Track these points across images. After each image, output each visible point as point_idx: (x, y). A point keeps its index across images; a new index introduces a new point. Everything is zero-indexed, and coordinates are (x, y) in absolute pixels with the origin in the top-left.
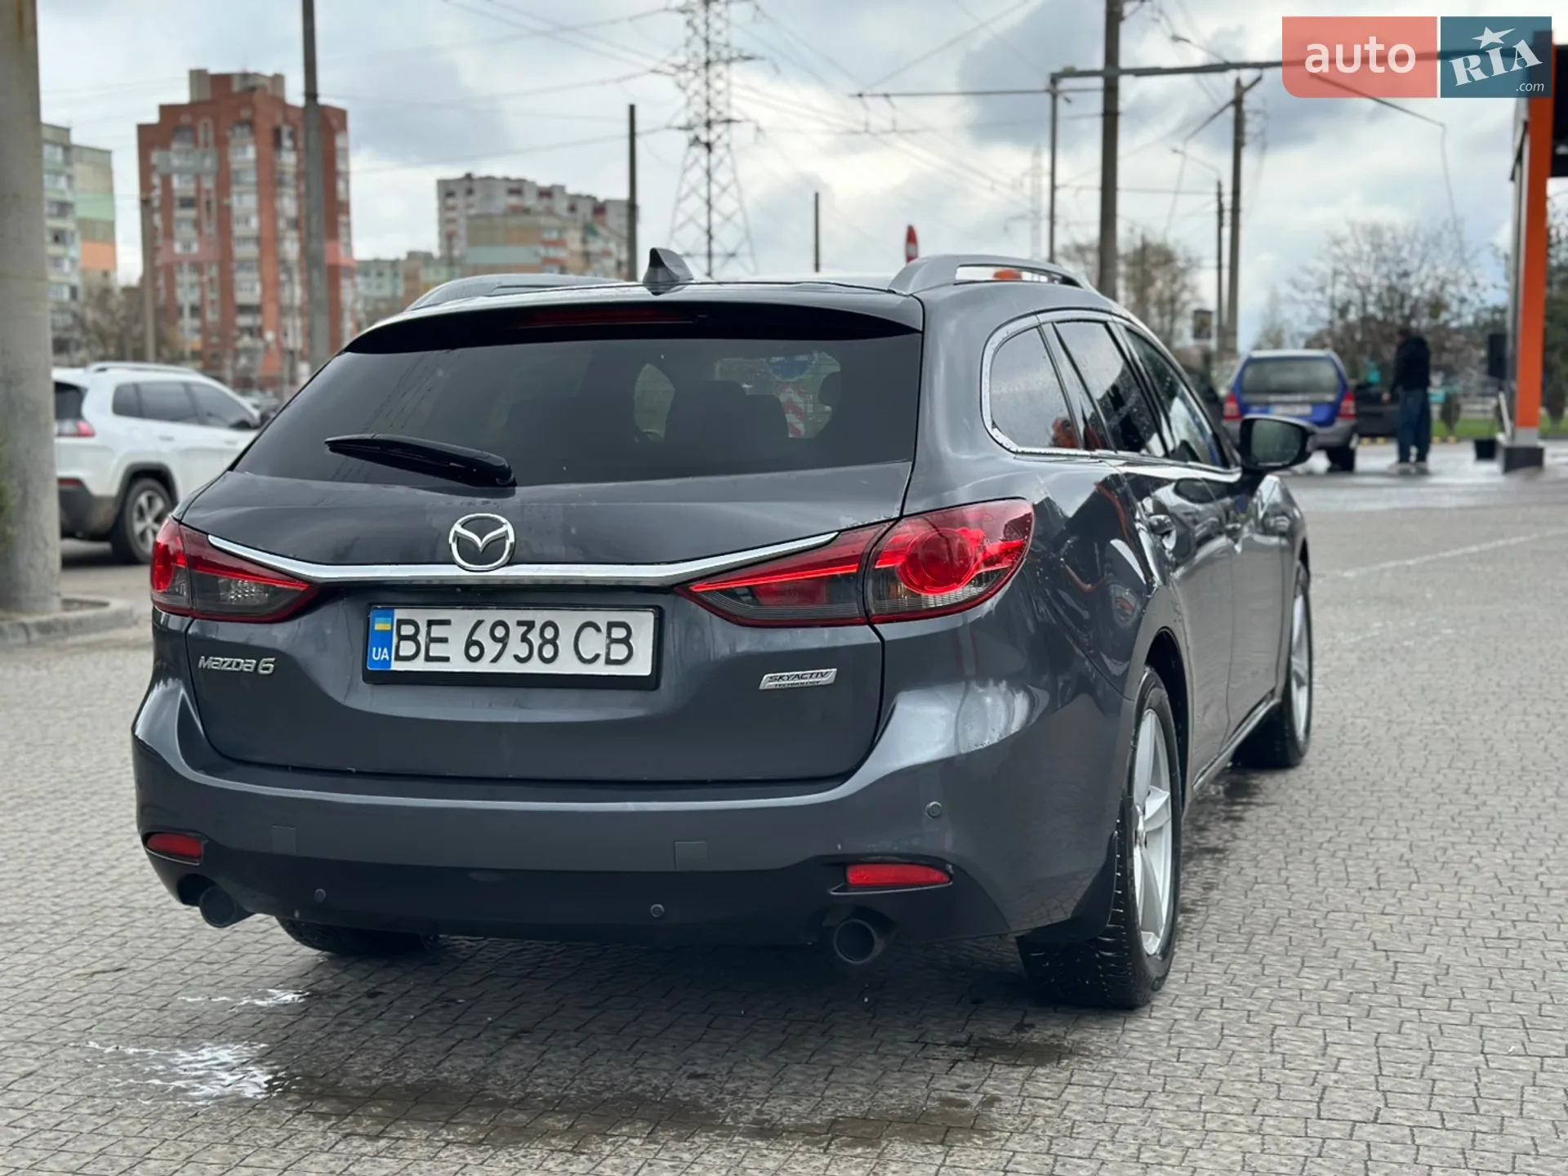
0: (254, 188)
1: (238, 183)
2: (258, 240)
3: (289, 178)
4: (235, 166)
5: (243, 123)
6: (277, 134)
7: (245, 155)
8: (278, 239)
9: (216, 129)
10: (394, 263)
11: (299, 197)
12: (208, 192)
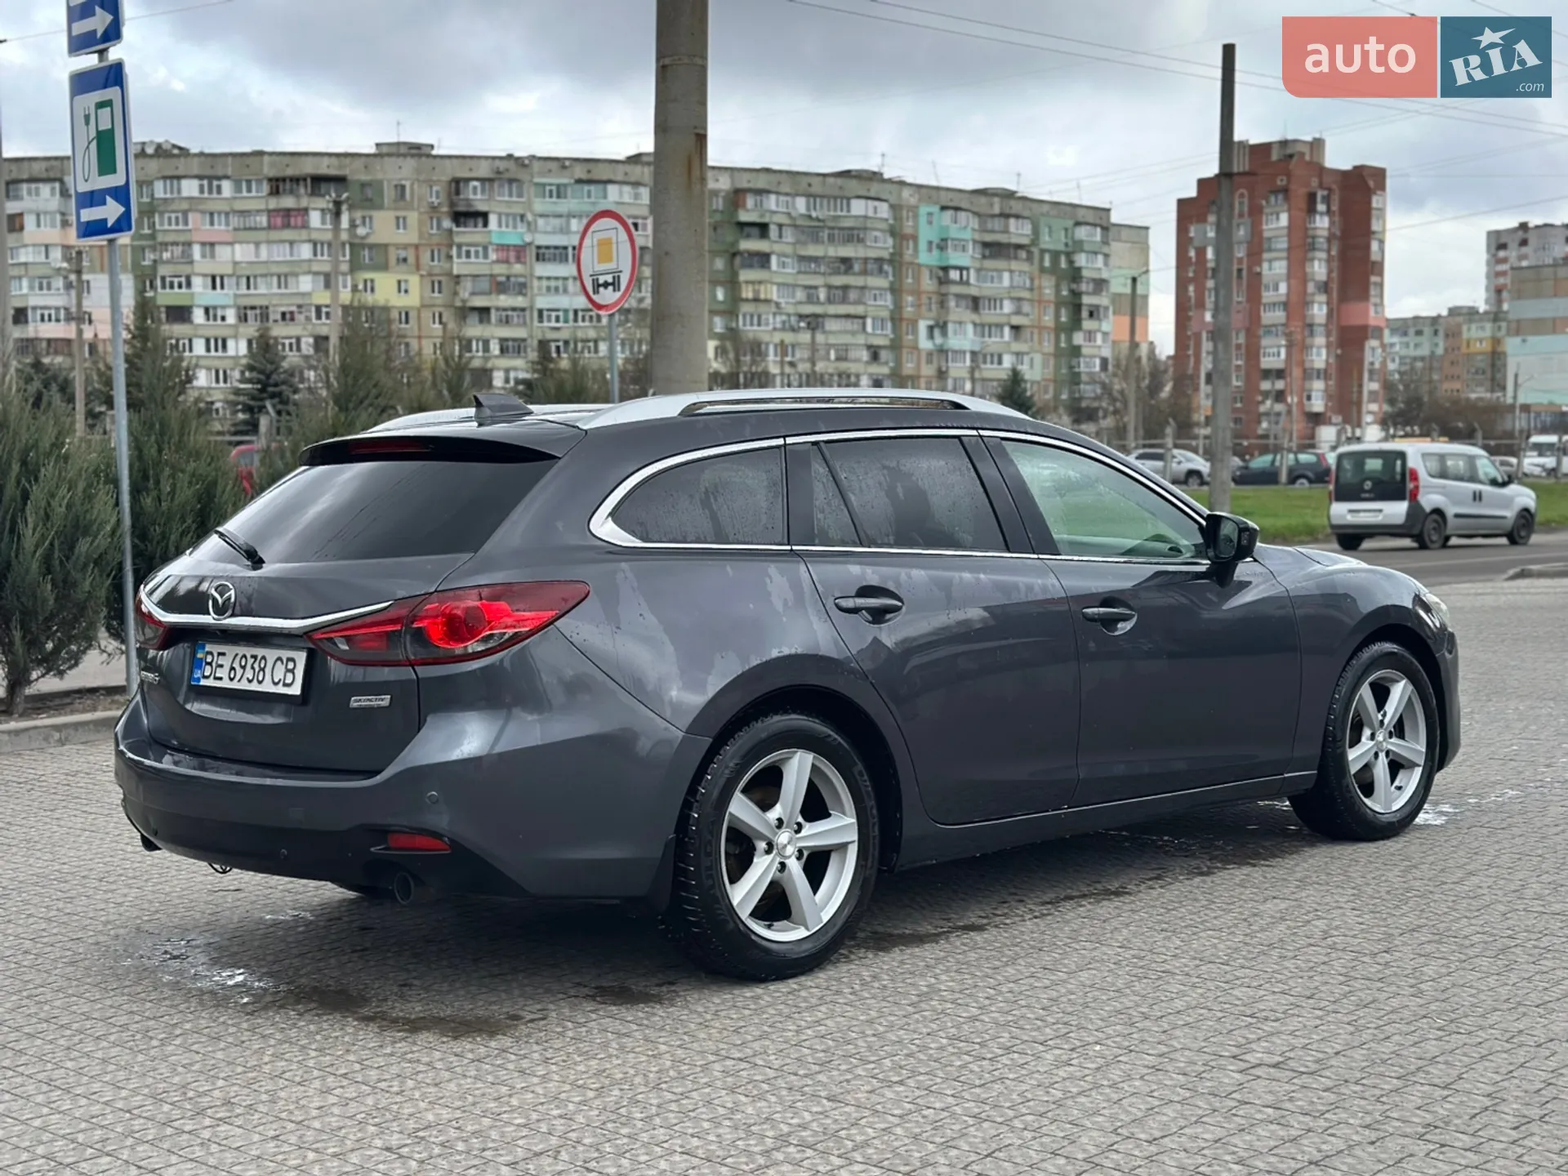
0: (1284, 254)
1: (1270, 250)
2: (1286, 305)
3: (1321, 242)
4: (1266, 234)
5: (1276, 192)
6: (1312, 198)
7: (1278, 222)
8: (1306, 303)
9: (1251, 198)
10: (1435, 320)
11: (1329, 260)
12: (1240, 260)
